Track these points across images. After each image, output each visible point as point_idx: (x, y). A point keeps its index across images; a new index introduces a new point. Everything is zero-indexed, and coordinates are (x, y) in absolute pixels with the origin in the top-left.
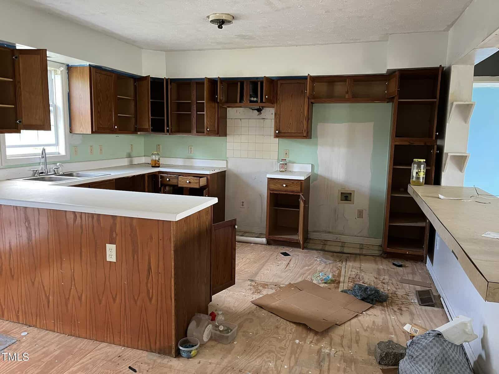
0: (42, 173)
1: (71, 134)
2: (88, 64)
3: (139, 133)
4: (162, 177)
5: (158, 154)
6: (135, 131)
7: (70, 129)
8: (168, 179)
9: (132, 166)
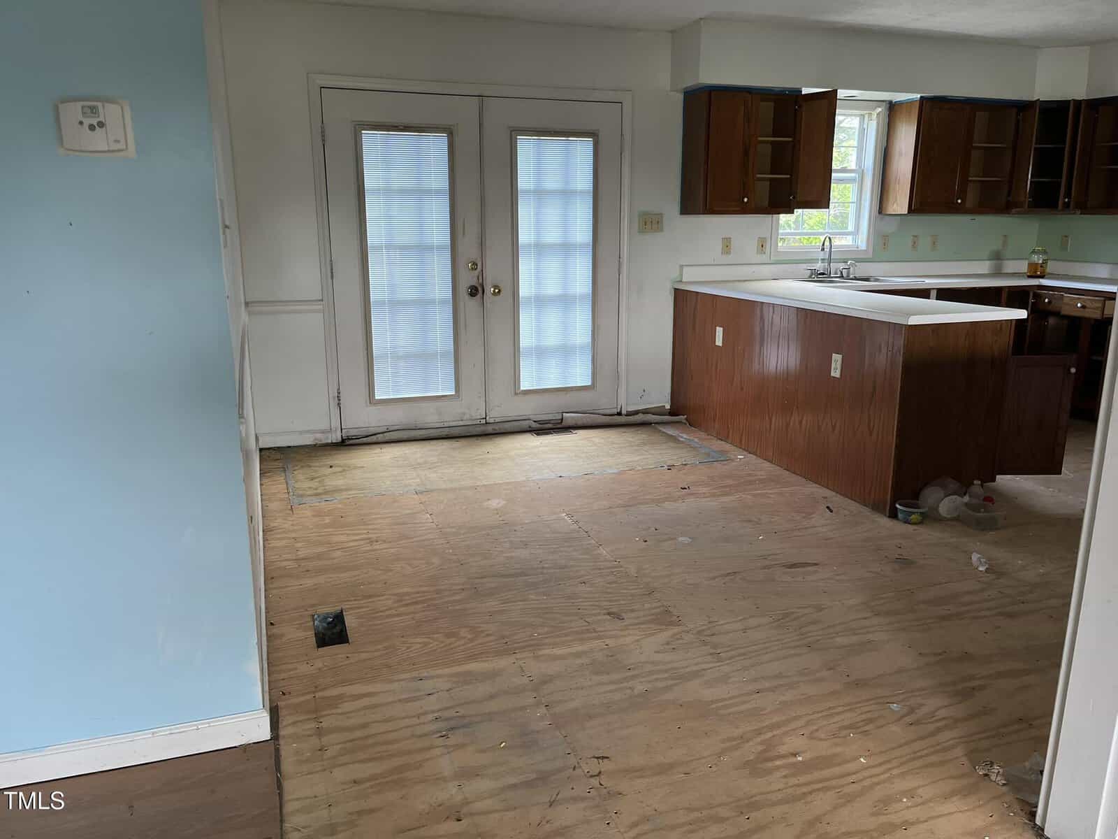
0: (823, 274)
1: (881, 216)
2: (919, 96)
3: (1014, 211)
4: (1036, 296)
5: (1045, 252)
6: (1006, 207)
7: (880, 208)
8: (1046, 300)
9: (997, 273)
